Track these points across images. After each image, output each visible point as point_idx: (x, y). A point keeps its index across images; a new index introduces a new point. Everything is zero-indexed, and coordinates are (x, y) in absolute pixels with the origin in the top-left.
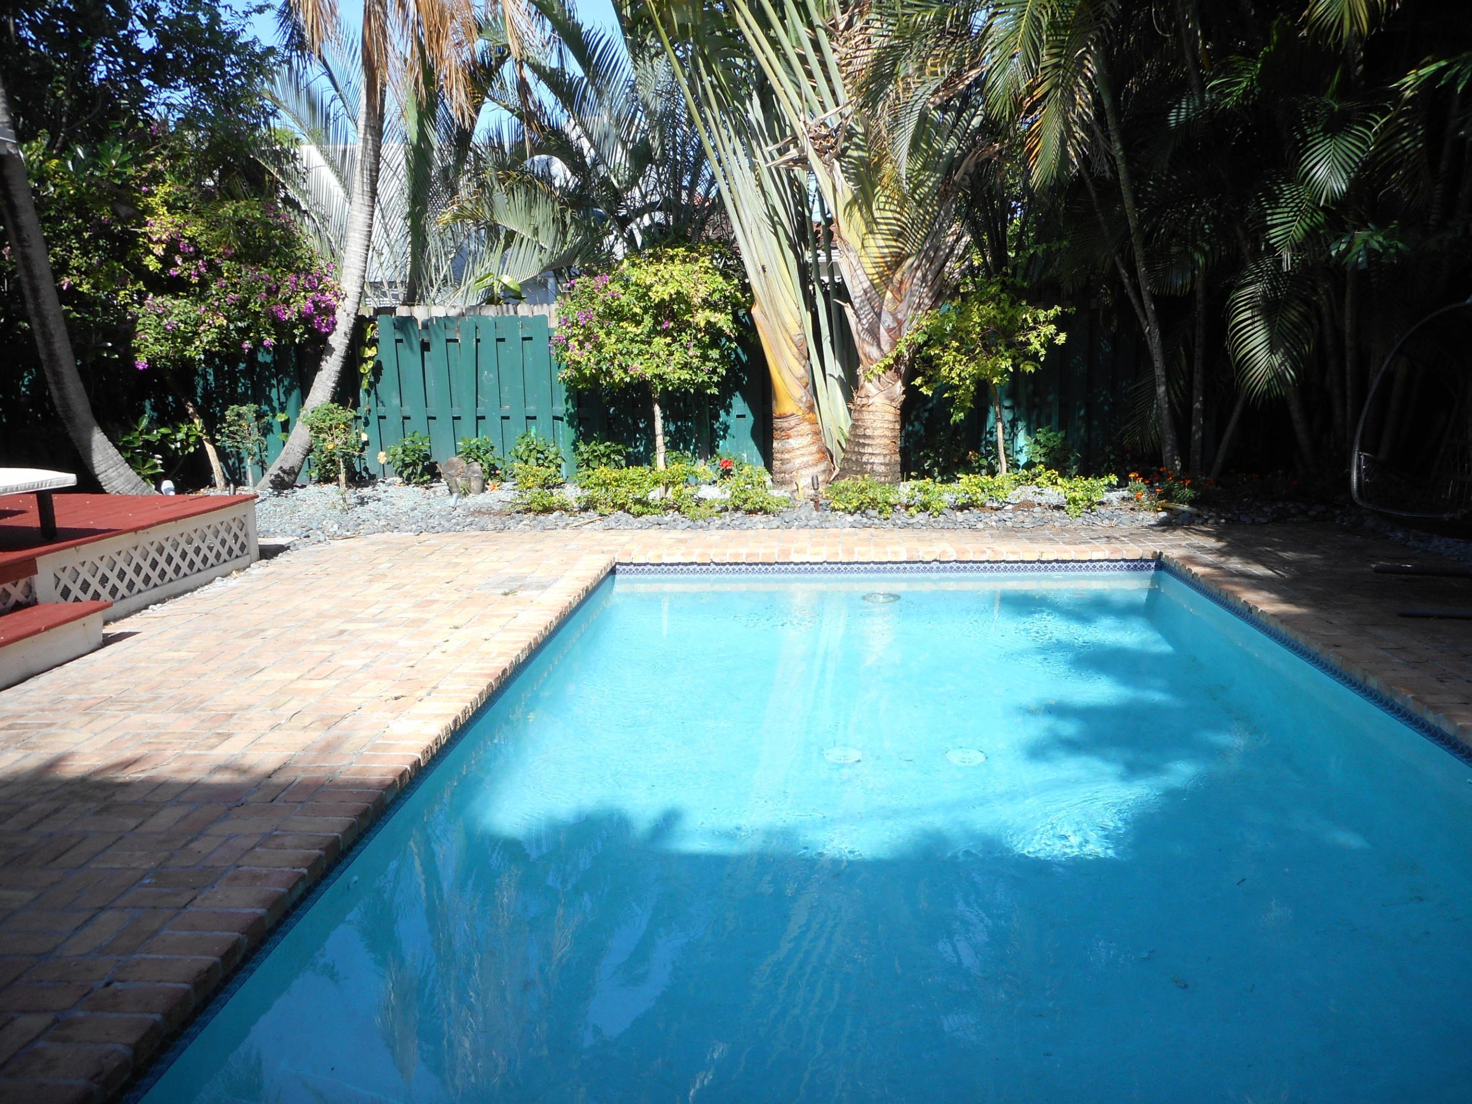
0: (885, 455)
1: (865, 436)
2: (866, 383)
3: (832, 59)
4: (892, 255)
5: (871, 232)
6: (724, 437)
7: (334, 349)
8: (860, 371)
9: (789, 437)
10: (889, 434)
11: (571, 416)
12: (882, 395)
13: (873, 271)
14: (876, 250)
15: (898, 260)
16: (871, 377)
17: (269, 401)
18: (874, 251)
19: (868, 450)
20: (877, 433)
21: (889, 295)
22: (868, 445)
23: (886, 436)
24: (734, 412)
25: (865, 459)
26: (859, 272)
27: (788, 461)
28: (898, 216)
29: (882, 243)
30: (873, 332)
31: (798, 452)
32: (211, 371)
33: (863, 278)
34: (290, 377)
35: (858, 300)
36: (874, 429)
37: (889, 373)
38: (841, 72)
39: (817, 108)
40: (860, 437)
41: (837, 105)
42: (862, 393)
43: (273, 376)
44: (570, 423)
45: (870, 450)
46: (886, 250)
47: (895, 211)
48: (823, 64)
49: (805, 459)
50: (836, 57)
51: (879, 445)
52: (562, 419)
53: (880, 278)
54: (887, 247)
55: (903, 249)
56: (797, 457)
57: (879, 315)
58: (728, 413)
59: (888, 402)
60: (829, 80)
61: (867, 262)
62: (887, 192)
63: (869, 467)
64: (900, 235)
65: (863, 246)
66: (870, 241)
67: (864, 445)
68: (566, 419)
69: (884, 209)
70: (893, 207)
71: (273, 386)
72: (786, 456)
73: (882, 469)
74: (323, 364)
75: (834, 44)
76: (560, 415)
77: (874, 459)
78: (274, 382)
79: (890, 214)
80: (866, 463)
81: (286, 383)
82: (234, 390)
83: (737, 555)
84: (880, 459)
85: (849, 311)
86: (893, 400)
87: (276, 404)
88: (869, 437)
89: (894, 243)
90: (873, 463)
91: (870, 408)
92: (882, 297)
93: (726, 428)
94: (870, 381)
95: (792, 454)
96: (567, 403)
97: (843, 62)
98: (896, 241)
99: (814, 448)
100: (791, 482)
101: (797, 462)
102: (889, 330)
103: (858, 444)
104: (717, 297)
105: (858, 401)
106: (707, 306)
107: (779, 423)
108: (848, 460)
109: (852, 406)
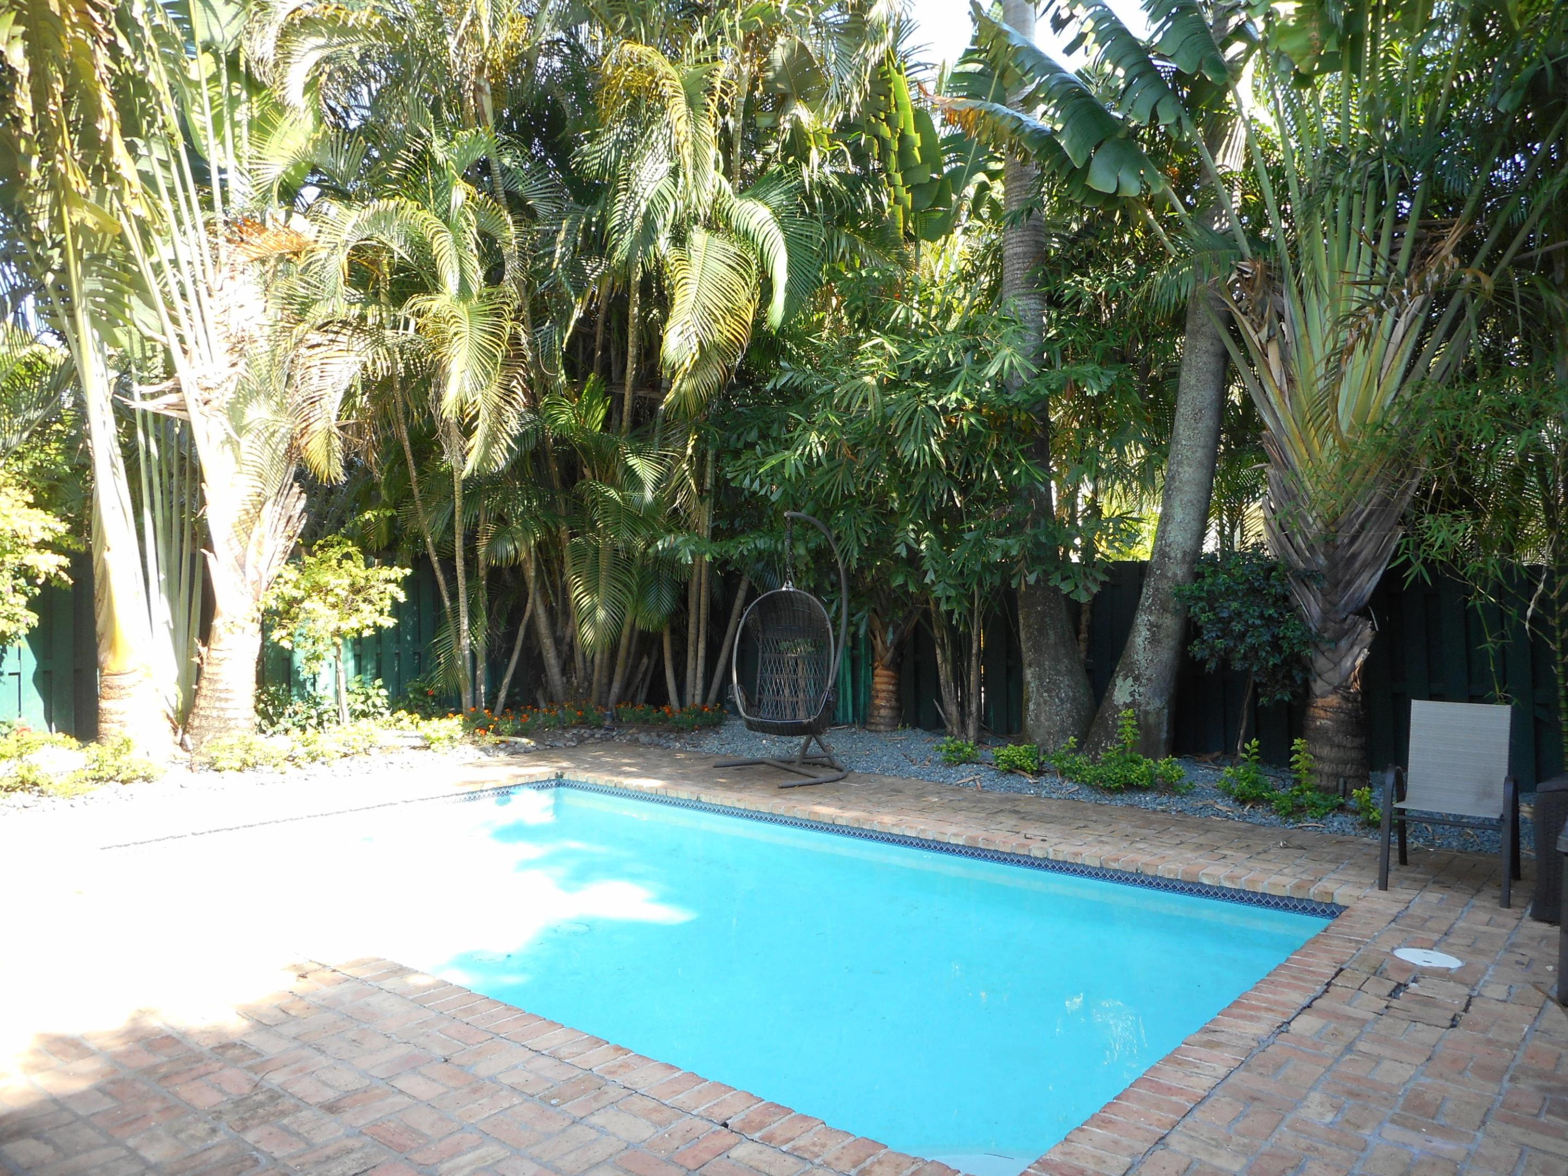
1: (227, 691)
8: (218, 623)
19: (231, 705)
21: (251, 547)
22: (231, 699)
25: (228, 715)
35: (223, 553)
38: (216, 328)
39: (197, 360)
40: (221, 691)
42: (223, 646)
48: (203, 319)
50: (211, 313)
57: (242, 567)
60: (206, 333)
63: (233, 722)
67: (226, 700)
75: (211, 300)
80: (230, 719)
85: (212, 561)
91: (231, 662)
92: (245, 548)
94: (232, 633)
97: (216, 320)
103: (220, 699)
104: (48, 537)
105: (213, 653)
106: (42, 545)
107: (115, 681)
108: (207, 717)
109: (202, 659)
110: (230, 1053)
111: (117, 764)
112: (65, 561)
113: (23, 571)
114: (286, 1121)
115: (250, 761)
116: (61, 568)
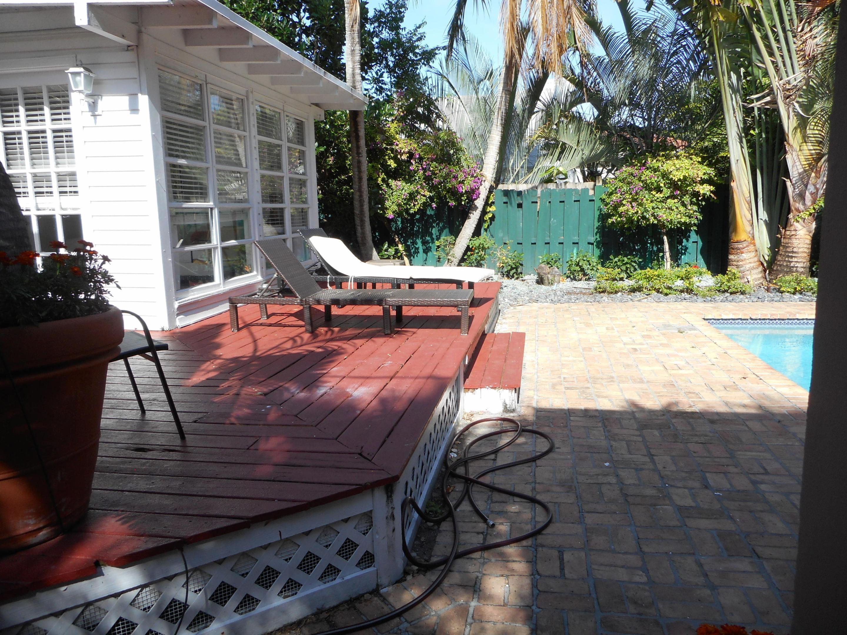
0: (804, 263)
1: (793, 252)
2: (795, 223)
3: (793, 47)
4: (817, 154)
5: (806, 142)
6: (685, 254)
7: (477, 208)
8: (791, 216)
9: (742, 253)
10: (806, 250)
11: (598, 243)
12: (805, 230)
13: (805, 163)
14: (808, 151)
15: (820, 156)
16: (799, 219)
17: (431, 235)
18: (807, 152)
19: (794, 260)
20: (801, 250)
21: (813, 175)
22: (795, 257)
23: (805, 252)
24: (691, 240)
25: (792, 265)
26: (798, 163)
27: (742, 266)
28: (820, 133)
29: (812, 148)
30: (802, 196)
31: (748, 261)
32: (400, 219)
33: (800, 167)
34: (444, 222)
35: (794, 179)
36: (799, 248)
37: (810, 218)
38: (797, 54)
39: (784, 74)
40: (790, 252)
41: (794, 73)
42: (792, 228)
43: (434, 222)
44: (598, 247)
45: (796, 260)
46: (814, 152)
47: (820, 130)
48: (789, 51)
49: (752, 265)
50: (795, 46)
51: (801, 257)
52: (592, 244)
53: (809, 166)
54: (814, 150)
55: (821, 150)
56: (746, 264)
57: (806, 186)
58: (688, 241)
59: (808, 233)
60: (791, 58)
61: (802, 158)
62: (815, 120)
63: (795, 269)
64: (821, 142)
65: (800, 150)
66: (805, 147)
67: (792, 257)
68: (595, 244)
69: (814, 129)
70: (819, 128)
71: (434, 227)
72: (741, 263)
73: (802, 270)
74: (471, 215)
75: (795, 39)
76: (592, 242)
77: (797, 265)
78: (434, 225)
79: (817, 132)
80: (793, 267)
81: (441, 225)
82: (412, 229)
83: (766, 315)
84: (801, 265)
85: (788, 184)
86: (810, 232)
87: (434, 236)
88: (795, 252)
89: (818, 148)
90: (797, 267)
91: (797, 237)
92: (809, 177)
93: (686, 248)
94: (798, 222)
95: (744, 262)
96: (596, 235)
97: (798, 49)
98: (819, 146)
99: (756, 259)
100: (743, 277)
101: (748, 266)
102: (812, 194)
103: (788, 256)
104: (706, 177)
105: (788, 233)
106: (703, 182)
107: (736, 245)
108: (780, 265)
109: (781, 236)
110: (690, 395)
111: (729, 284)
112: (712, 188)
113: (696, 194)
114: (691, 420)
115: (798, 288)
116: (711, 192)
